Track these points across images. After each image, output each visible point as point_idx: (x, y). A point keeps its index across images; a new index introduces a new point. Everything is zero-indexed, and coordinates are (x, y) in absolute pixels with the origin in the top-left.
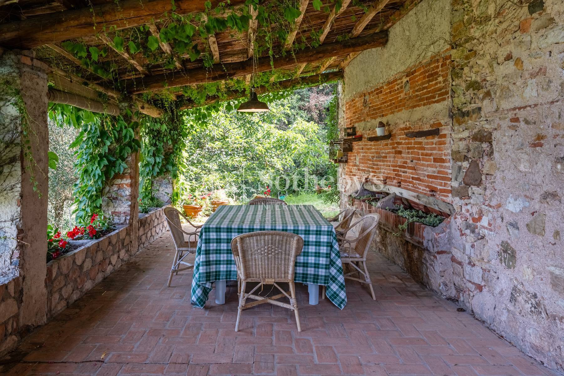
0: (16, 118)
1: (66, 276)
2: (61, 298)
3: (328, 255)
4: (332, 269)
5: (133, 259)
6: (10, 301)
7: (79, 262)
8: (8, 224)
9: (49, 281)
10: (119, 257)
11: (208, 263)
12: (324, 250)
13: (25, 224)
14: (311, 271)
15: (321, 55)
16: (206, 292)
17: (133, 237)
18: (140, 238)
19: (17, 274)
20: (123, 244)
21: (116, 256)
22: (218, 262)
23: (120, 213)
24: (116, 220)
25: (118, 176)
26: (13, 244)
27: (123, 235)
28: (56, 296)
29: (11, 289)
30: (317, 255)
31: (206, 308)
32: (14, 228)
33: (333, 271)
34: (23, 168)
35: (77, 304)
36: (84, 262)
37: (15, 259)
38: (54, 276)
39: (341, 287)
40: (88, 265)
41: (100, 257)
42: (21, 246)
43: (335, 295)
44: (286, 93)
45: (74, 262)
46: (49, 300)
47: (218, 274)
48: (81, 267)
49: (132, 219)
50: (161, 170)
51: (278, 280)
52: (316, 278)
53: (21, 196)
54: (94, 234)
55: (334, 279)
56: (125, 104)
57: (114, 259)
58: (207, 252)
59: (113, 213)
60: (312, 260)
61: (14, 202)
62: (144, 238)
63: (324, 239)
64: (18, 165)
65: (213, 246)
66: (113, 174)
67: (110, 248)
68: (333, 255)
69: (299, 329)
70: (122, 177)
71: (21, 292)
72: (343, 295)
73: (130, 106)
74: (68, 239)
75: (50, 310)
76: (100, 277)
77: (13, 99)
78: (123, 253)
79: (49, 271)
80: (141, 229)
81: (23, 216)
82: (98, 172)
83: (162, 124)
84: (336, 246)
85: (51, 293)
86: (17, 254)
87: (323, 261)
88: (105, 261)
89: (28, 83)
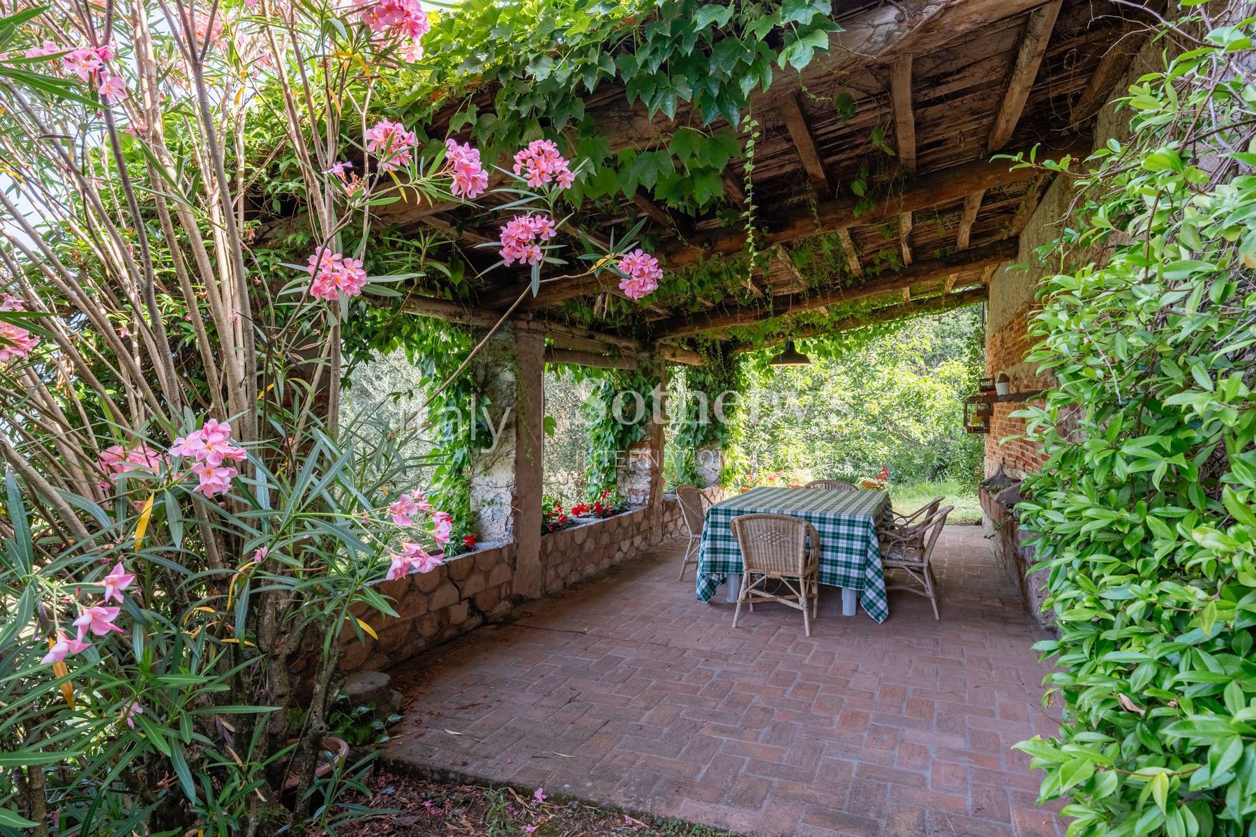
0: (512, 383)
1: (563, 553)
2: (557, 576)
3: (863, 553)
4: (869, 570)
5: (653, 550)
6: (504, 566)
7: (579, 541)
8: (504, 490)
9: (544, 554)
10: (632, 544)
11: (714, 551)
12: (857, 545)
13: (519, 491)
14: (841, 571)
15: (911, 279)
16: (711, 585)
17: (654, 522)
18: (664, 525)
19: (511, 541)
20: (638, 529)
21: (628, 543)
22: (727, 551)
23: (638, 491)
24: (634, 500)
25: (634, 445)
26: (508, 510)
27: (639, 518)
28: (552, 573)
29: (505, 553)
30: (849, 551)
31: (711, 604)
32: (509, 494)
33: (870, 573)
34: (518, 435)
35: (574, 586)
36: (585, 541)
37: (509, 526)
38: (549, 549)
39: (880, 594)
40: (589, 545)
41: (605, 539)
42: (515, 513)
43: (871, 604)
44: (893, 325)
45: (573, 539)
46: (544, 574)
47: (725, 565)
48: (581, 546)
49: (652, 499)
50: (706, 438)
51: (785, 574)
52: (847, 580)
53: (516, 462)
54: (600, 512)
55: (871, 584)
56: (646, 355)
57: (625, 545)
58: (714, 538)
59: (630, 490)
60: (842, 557)
61: (509, 468)
62: (671, 526)
63: (859, 531)
64: (513, 431)
65: (721, 531)
66: (629, 441)
67: (620, 531)
68: (870, 553)
69: (808, 633)
70: (641, 445)
71: (515, 559)
72: (882, 604)
73: (652, 357)
74: (570, 516)
75: (544, 586)
76: (606, 563)
77: (510, 365)
78: (638, 540)
79: (544, 545)
80: (667, 514)
81: (517, 483)
82: (611, 438)
83: (706, 374)
84: (875, 542)
85: (545, 567)
86: (511, 520)
87: (856, 559)
88: (613, 545)
89: (523, 348)
